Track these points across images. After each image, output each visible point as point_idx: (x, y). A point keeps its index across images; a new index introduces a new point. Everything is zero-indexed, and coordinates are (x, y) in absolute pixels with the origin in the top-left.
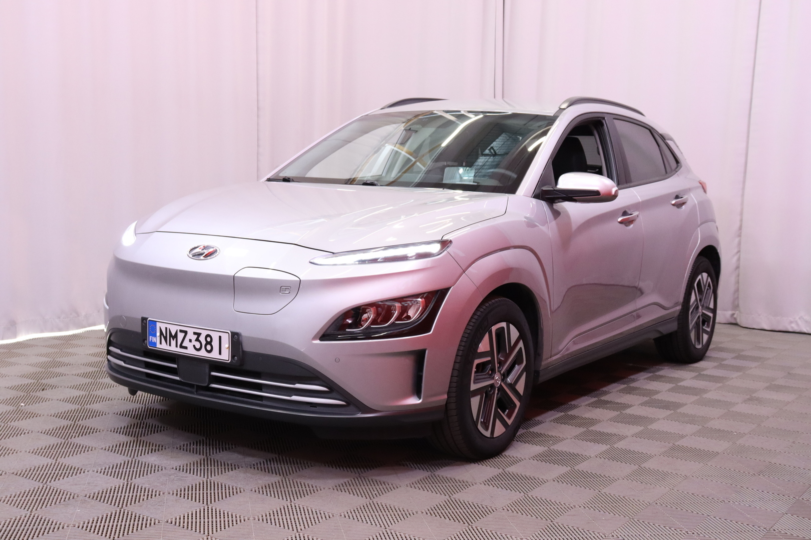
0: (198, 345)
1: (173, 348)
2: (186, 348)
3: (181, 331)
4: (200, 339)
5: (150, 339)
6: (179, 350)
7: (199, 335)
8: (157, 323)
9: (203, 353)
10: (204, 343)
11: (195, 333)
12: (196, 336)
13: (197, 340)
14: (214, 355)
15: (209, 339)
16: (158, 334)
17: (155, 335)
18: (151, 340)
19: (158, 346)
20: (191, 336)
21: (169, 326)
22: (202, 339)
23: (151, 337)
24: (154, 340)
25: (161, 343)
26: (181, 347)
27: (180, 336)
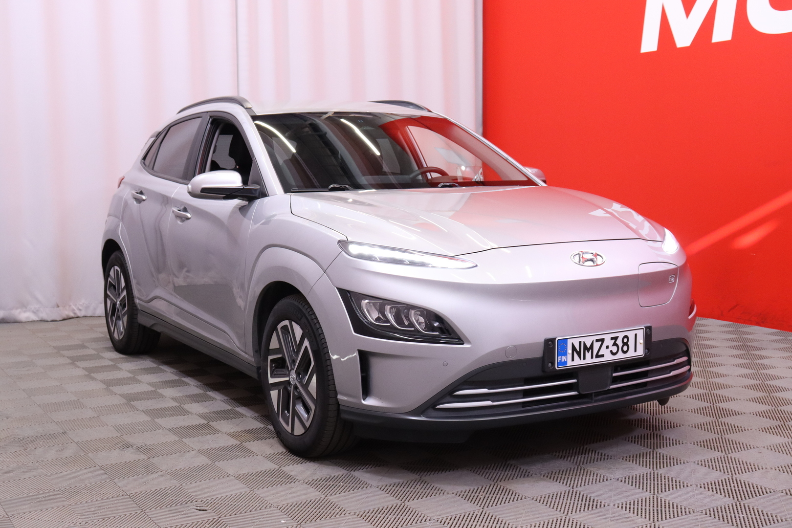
0: (615, 349)
1: (589, 360)
2: (603, 356)
3: (597, 341)
4: (617, 342)
5: (559, 359)
6: (595, 360)
7: (616, 338)
8: (568, 340)
9: (620, 356)
10: (620, 344)
11: (612, 339)
12: (613, 341)
13: (615, 344)
14: (631, 354)
15: (625, 340)
16: (570, 351)
17: (565, 354)
18: (560, 361)
19: (570, 363)
20: (608, 342)
21: (582, 340)
22: (619, 342)
23: (559, 357)
24: (564, 358)
25: (573, 360)
26: (598, 356)
27: (597, 346)
